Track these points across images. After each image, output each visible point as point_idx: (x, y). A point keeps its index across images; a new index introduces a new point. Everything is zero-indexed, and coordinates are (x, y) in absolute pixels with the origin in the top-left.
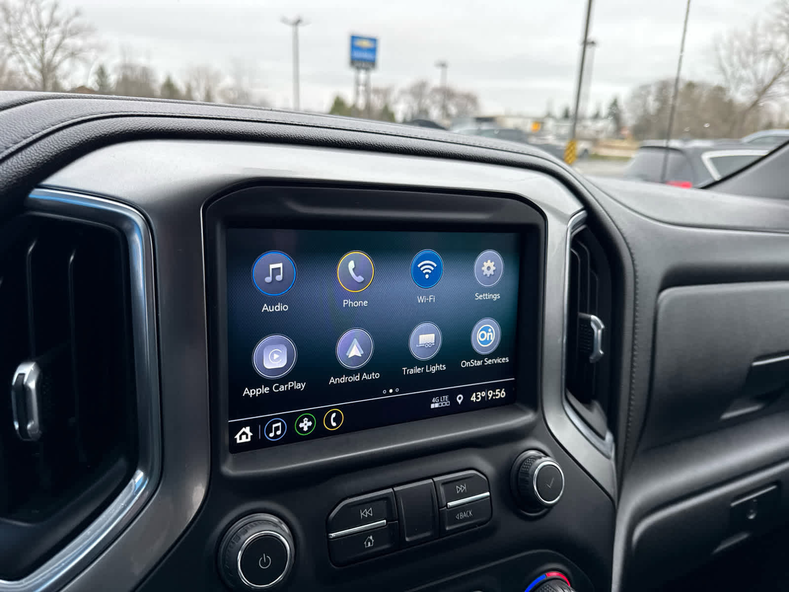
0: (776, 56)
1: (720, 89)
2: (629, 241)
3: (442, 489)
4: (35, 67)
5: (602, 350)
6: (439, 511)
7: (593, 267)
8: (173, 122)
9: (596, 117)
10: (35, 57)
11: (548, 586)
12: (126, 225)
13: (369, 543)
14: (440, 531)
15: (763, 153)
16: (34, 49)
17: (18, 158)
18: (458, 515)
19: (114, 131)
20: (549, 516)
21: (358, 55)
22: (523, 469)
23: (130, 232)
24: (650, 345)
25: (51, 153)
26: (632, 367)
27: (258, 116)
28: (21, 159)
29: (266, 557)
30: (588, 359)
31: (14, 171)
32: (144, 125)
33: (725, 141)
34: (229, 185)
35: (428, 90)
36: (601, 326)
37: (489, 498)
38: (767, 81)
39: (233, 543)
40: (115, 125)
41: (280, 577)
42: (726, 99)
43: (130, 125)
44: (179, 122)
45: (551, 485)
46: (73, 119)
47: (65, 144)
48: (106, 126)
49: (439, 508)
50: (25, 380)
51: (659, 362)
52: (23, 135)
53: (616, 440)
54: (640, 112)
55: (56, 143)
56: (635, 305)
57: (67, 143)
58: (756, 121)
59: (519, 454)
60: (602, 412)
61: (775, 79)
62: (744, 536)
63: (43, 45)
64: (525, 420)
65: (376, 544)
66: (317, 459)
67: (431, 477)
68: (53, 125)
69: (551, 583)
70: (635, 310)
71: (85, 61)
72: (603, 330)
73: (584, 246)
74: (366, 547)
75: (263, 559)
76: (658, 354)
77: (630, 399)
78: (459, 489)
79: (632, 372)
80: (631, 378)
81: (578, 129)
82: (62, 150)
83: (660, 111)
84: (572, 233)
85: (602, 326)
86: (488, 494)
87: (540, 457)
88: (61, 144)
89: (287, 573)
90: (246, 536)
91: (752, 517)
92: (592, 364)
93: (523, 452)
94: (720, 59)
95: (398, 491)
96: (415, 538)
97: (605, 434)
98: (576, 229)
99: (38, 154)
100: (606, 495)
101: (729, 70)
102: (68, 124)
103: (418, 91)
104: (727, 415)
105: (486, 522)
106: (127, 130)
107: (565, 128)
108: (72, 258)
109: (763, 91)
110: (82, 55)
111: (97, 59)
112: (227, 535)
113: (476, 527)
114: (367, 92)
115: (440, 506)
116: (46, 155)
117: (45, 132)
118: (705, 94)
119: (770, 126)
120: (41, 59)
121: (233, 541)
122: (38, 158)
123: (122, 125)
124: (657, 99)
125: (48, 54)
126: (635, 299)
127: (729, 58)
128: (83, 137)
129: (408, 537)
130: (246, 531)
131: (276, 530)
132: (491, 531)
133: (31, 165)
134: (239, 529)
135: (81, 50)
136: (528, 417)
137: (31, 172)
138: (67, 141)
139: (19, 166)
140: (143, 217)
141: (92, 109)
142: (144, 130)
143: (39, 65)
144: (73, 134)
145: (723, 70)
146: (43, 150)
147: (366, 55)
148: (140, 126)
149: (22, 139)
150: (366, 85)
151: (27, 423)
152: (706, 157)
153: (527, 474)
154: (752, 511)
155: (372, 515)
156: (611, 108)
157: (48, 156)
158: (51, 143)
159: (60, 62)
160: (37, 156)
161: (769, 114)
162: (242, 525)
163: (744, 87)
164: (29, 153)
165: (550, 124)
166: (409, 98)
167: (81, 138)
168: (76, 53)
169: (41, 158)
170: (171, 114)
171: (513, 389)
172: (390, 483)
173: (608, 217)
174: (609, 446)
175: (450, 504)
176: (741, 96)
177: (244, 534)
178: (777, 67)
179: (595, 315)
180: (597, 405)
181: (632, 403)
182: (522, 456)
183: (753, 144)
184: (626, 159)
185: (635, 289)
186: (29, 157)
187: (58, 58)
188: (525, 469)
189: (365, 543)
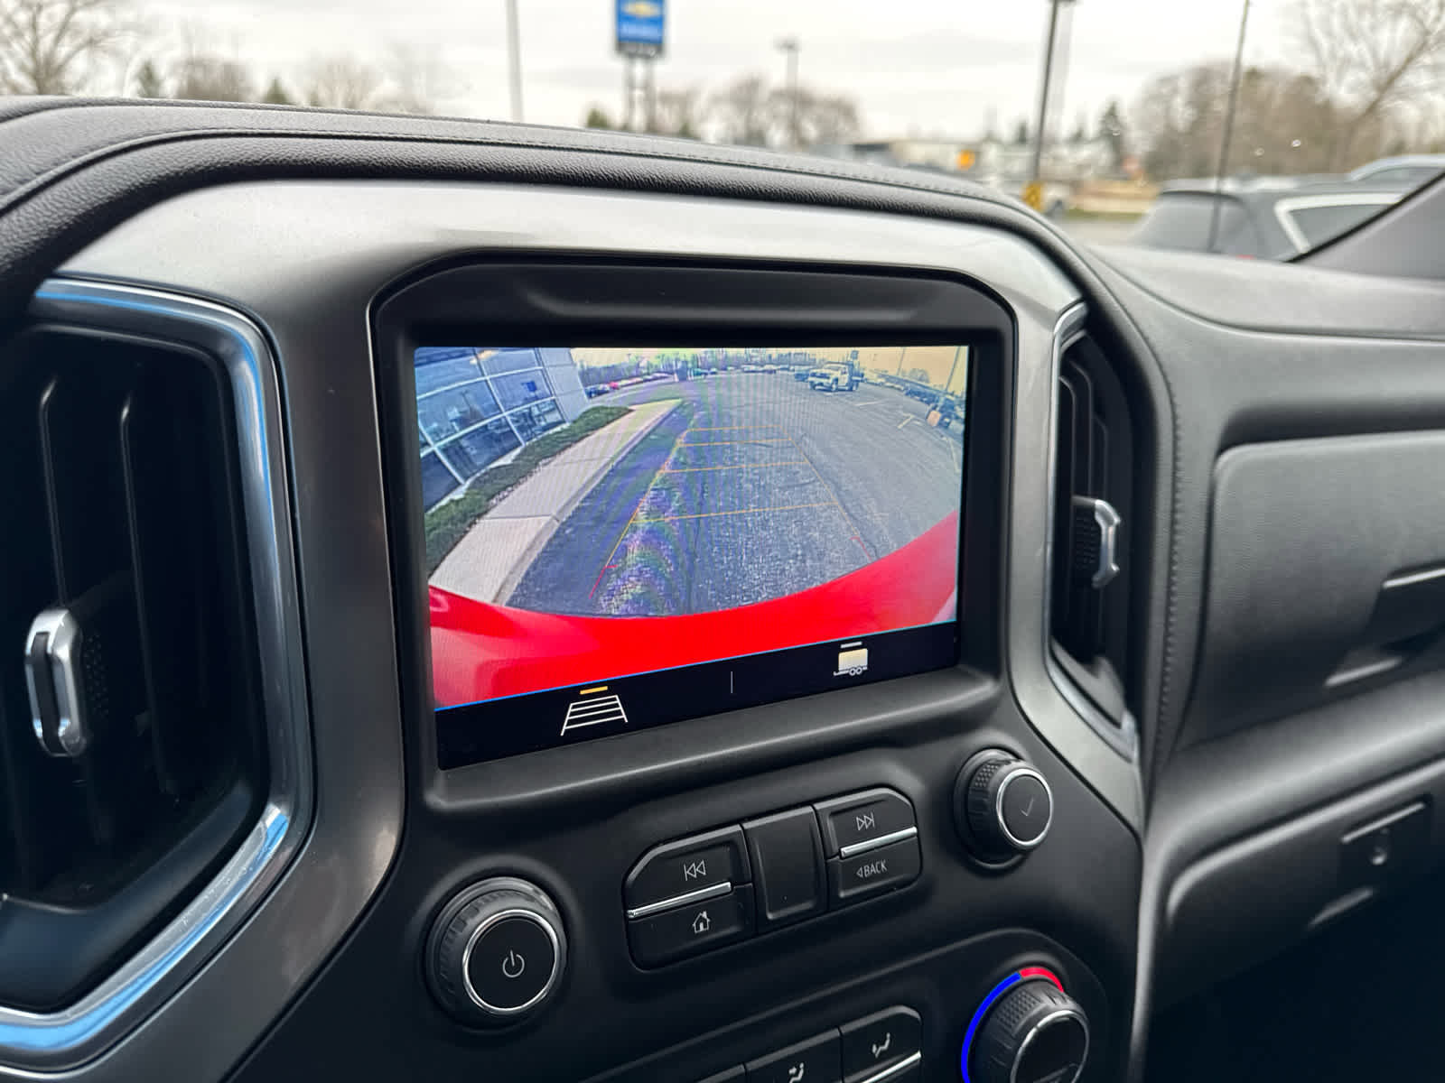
0: (1413, 15)
1: (1307, 81)
2: (1163, 359)
3: (830, 824)
4: (22, 68)
5: (1117, 562)
6: (826, 864)
7: (1099, 410)
8: (306, 146)
9: (1078, 138)
10: (20, 48)
11: (1024, 993)
12: (224, 348)
13: (701, 925)
14: (828, 900)
15: (1392, 199)
16: (18, 34)
17: (13, 222)
18: (861, 869)
19: (192, 165)
20: (1025, 868)
21: (631, 30)
22: (977, 784)
23: (234, 357)
24: (1201, 552)
25: (75, 210)
26: (1169, 593)
27: (465, 134)
28: (17, 223)
29: (515, 955)
30: (1090, 581)
31: (5, 247)
32: (250, 152)
33: (1315, 179)
34: (418, 263)
35: (764, 94)
36: (1113, 521)
37: (915, 838)
38: (1395, 63)
39: (454, 933)
40: (194, 154)
41: (542, 992)
42: (1319, 100)
43: (223, 154)
44: (317, 146)
45: (1029, 809)
46: (112, 143)
47: (100, 192)
48: (177, 155)
49: (826, 858)
50: (50, 644)
51: (1217, 583)
52: (18, 177)
53: (1140, 729)
54: (1159, 128)
55: (83, 191)
56: (1175, 479)
57: (104, 191)
58: (1375, 138)
59: (968, 755)
60: (1115, 677)
61: (1410, 59)
62: (1365, 894)
63: (34, 26)
64: (977, 695)
65: (714, 927)
66: (601, 775)
67: (810, 803)
68: (74, 157)
69: (1030, 987)
70: (1174, 490)
71: (116, 53)
72: (1118, 527)
73: (1081, 371)
74: (696, 932)
75: (510, 960)
76: (1216, 568)
77: (1165, 654)
78: (861, 823)
79: (1169, 604)
80: (1168, 614)
81: (1045, 163)
82: (96, 204)
83: (1197, 125)
84: (1061, 344)
85: (1117, 520)
86: (913, 830)
87: (1008, 762)
88: (92, 193)
89: (555, 983)
90: (478, 918)
91: (1379, 860)
92: (1097, 591)
93: (976, 753)
94: (1307, 22)
95: (752, 829)
96: (783, 913)
97: (1121, 716)
98: (1070, 337)
99: (49, 213)
100: (1124, 827)
101: (1325, 44)
102: (103, 153)
103: (745, 95)
104: (1337, 679)
105: (914, 880)
106: (218, 163)
107: (1020, 162)
108: (125, 412)
109: (1387, 83)
110: (107, 43)
111: (138, 51)
112: (443, 917)
113: (892, 890)
114: (650, 100)
115: (829, 854)
116: (66, 214)
117: (60, 169)
118: (1280, 90)
119: (1399, 149)
120: (33, 53)
121: (454, 929)
122: (50, 220)
123: (207, 153)
124: (1191, 103)
125: (46, 43)
126: (1175, 469)
127: (1326, 21)
128: (134, 177)
129: (771, 911)
130: (477, 910)
131: (531, 907)
132: (920, 897)
133: (37, 235)
134: (463, 907)
135: (106, 34)
136: (983, 690)
137: (37, 247)
138: (103, 186)
139: (15, 236)
140: (258, 330)
141: (149, 124)
142: (250, 163)
143: (30, 64)
144: (116, 173)
145: (1313, 44)
146: (58, 205)
147: (647, 32)
148: (242, 155)
149: (17, 184)
150: (647, 86)
151: (58, 725)
152: (1283, 209)
153: (984, 791)
154: (1378, 850)
155: (704, 874)
156: (1103, 122)
157: (71, 215)
158: (75, 192)
159: (69, 57)
160: (49, 217)
161: (1399, 127)
162: (467, 901)
163: (1351, 77)
164: (31, 210)
165: (992, 154)
166: (727, 109)
167: (130, 180)
168: (96, 39)
169: (55, 219)
170: (300, 132)
171: (955, 640)
172: (736, 814)
173: (1124, 315)
174: (1129, 740)
175: (846, 850)
176: (1346, 93)
177: (473, 917)
178: (1414, 36)
179: (1101, 498)
180: (1105, 665)
181: (1169, 659)
182: (974, 761)
183: (1370, 183)
184: (1134, 217)
185: (1175, 448)
186: (33, 219)
187: (63, 51)
188: (981, 784)
189: (694, 925)
